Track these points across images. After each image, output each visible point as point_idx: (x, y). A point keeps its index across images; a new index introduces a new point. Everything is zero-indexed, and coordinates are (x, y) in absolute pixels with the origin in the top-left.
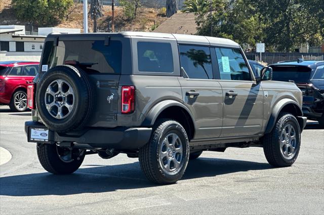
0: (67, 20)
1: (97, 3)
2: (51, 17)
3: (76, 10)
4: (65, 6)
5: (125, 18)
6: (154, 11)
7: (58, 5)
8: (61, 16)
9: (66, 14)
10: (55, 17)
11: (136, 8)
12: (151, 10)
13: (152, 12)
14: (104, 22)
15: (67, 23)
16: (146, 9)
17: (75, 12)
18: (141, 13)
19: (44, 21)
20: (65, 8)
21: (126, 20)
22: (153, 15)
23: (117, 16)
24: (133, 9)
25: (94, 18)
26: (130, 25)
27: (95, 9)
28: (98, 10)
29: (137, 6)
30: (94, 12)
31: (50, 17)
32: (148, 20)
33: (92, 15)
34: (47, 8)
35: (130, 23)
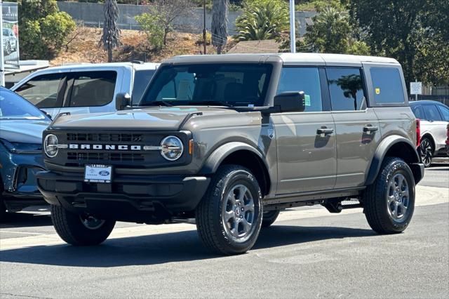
0: (67, 51)
1: (112, 27)
2: (45, 47)
3: (79, 37)
4: (64, 31)
5: (151, 48)
6: (190, 38)
7: (55, 29)
8: (59, 46)
9: (65, 42)
10: (50, 47)
11: (166, 33)
12: (187, 35)
13: (187, 39)
14: (121, 54)
15: (68, 55)
16: (180, 35)
17: (77, 39)
18: (173, 40)
19: (34, 52)
20: (64, 34)
21: (152, 51)
22: (189, 43)
23: (139, 45)
24: (161, 35)
25: (109, 47)
26: (158, 57)
27: (110, 35)
28: (114, 37)
29: (167, 31)
30: (109, 40)
31: (43, 48)
32: (184, 50)
33: (105, 44)
34: (38, 33)
35: (158, 55)
